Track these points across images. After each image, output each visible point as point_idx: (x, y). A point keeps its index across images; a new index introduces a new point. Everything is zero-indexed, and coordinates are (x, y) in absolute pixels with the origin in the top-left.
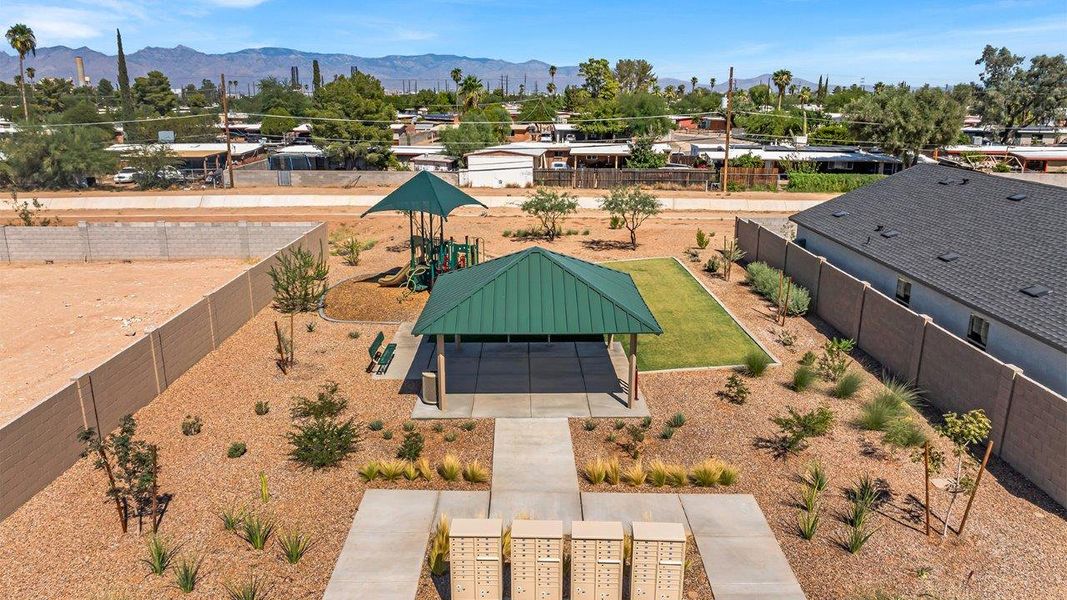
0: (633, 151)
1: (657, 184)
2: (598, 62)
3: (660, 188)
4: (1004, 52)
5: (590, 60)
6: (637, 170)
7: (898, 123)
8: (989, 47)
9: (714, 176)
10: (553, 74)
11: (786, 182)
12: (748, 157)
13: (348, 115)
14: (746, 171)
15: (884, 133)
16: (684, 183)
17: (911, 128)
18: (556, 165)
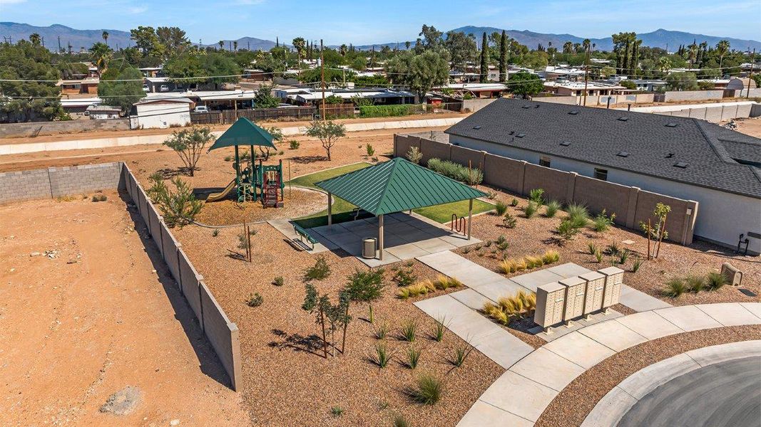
0: (258, 97)
1: (280, 118)
2: (145, 29)
3: (283, 121)
4: (432, 29)
5: (139, 28)
6: (265, 109)
7: (418, 73)
8: (425, 25)
9: (316, 111)
10: (106, 38)
11: (359, 111)
12: (333, 97)
13: (21, 76)
14: (335, 106)
15: (410, 79)
16: (297, 116)
17: (426, 76)
18: (199, 109)
